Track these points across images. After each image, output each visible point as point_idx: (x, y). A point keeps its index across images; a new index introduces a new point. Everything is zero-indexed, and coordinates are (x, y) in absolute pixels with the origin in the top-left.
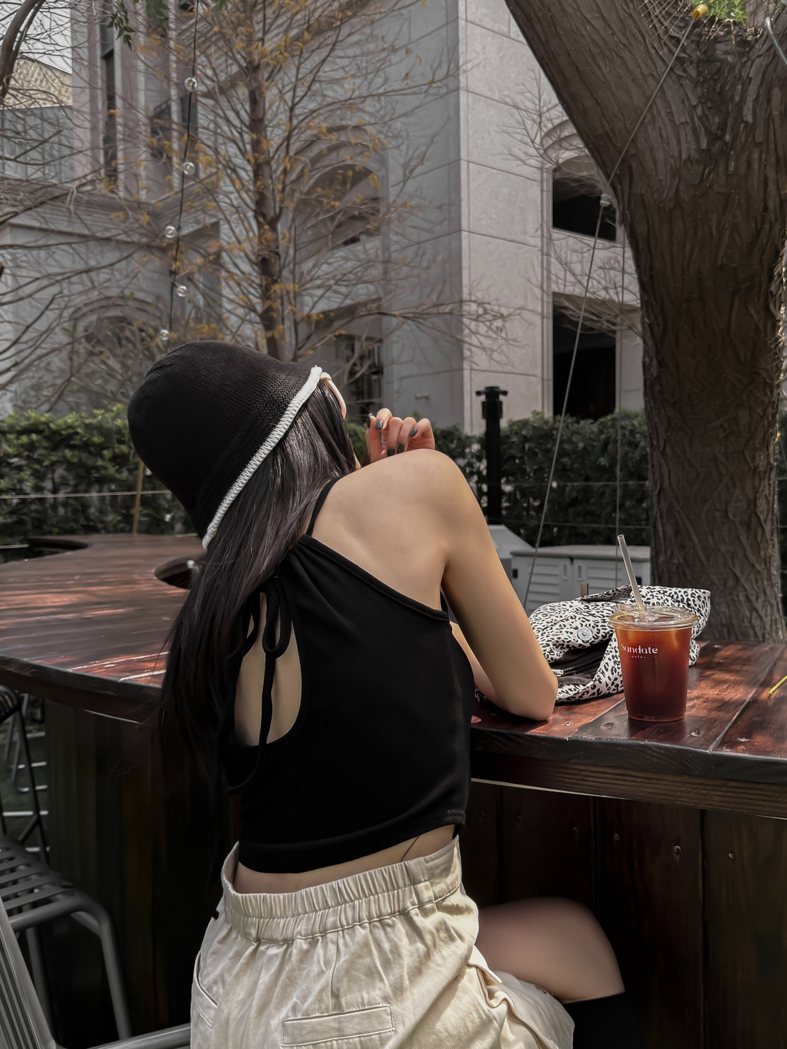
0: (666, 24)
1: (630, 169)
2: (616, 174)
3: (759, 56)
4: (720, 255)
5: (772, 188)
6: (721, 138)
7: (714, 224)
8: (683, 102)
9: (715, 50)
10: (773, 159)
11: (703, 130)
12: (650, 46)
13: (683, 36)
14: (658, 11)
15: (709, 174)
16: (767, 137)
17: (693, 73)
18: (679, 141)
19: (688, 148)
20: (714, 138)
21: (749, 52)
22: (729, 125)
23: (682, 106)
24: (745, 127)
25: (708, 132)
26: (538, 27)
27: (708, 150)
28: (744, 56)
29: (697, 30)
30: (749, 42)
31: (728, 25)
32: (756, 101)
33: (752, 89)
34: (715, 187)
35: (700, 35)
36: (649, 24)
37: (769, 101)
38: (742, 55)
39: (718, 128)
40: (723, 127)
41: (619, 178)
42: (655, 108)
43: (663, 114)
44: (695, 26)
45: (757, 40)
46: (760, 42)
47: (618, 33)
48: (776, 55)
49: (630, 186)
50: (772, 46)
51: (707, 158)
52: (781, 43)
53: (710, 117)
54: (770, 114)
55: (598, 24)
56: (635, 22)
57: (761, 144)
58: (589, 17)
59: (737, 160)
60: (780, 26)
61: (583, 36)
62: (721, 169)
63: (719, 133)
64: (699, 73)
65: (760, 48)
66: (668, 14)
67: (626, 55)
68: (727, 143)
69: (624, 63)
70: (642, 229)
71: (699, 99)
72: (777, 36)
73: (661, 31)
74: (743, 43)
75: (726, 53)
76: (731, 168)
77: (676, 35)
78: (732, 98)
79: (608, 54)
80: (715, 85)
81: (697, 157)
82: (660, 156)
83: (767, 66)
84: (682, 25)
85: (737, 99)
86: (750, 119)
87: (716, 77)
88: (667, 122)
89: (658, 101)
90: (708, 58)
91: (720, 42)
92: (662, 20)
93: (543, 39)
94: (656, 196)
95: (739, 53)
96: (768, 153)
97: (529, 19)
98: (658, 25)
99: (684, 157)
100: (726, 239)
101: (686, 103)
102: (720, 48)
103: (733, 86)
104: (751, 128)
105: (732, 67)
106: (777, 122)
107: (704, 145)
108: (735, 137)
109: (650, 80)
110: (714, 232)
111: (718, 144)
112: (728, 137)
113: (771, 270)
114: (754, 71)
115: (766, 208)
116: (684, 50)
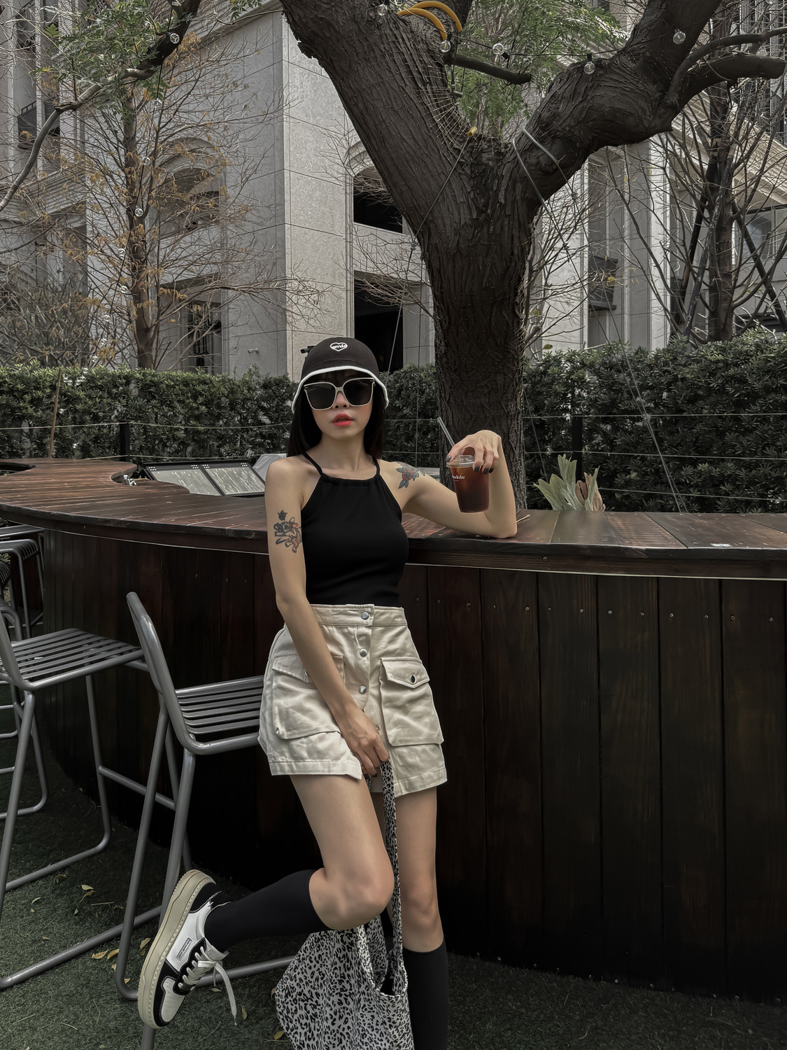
0: (452, 141)
1: (429, 229)
2: (420, 231)
3: (509, 162)
4: (485, 281)
5: (516, 240)
6: (485, 212)
7: (481, 263)
8: (462, 190)
9: (481, 157)
10: (517, 224)
11: (474, 207)
12: (442, 155)
13: (462, 148)
14: (447, 133)
15: (478, 233)
16: (513, 212)
17: (469, 172)
18: (459, 214)
19: (465, 217)
20: (480, 212)
21: (502, 159)
22: (490, 204)
23: (461, 192)
24: (500, 206)
25: (477, 208)
26: (373, 141)
27: (477, 219)
28: (499, 161)
29: (470, 144)
30: (502, 153)
31: (489, 141)
32: (506, 190)
33: (504, 182)
34: (481, 241)
35: (472, 147)
36: (442, 141)
37: (514, 190)
38: (498, 161)
39: (483, 206)
40: (486, 205)
41: (422, 233)
42: (445, 193)
43: (450, 196)
44: (469, 142)
45: (507, 152)
46: (509, 154)
47: (423, 147)
48: (518, 162)
49: (429, 239)
50: (516, 156)
51: (476, 224)
52: (521, 156)
53: (478, 199)
54: (515, 198)
55: (411, 142)
56: (433, 141)
57: (509, 215)
58: (405, 137)
59: (494, 225)
60: (521, 145)
61: (402, 149)
62: (485, 230)
63: (484, 208)
64: (472, 172)
65: (509, 157)
66: (453, 133)
67: (428, 161)
68: (489, 215)
69: (427, 166)
70: (435, 264)
71: (472, 187)
72: (519, 151)
73: (448, 146)
74: (499, 153)
75: (489, 159)
76: (491, 230)
77: (458, 147)
78: (492, 187)
79: (416, 160)
80: (482, 179)
81: (470, 223)
82: (448, 222)
83: (513, 169)
84: (461, 140)
85: (495, 188)
86: (503, 201)
87: (482, 175)
88: (452, 201)
89: (447, 188)
90: (477, 163)
91: (485, 152)
92: (449, 138)
93: (376, 148)
94: (445, 245)
95: (496, 160)
96: (514, 221)
97: (368, 137)
98: (447, 142)
99: (462, 223)
100: (488, 272)
101: (464, 190)
102: (485, 156)
103: (493, 180)
104: (503, 207)
105: (492, 169)
106: (519, 203)
107: (475, 216)
108: (493, 211)
109: (442, 176)
110: (481, 268)
111: (483, 216)
112: (489, 211)
113: (516, 289)
114: (505, 171)
115: (512, 253)
116: (463, 157)
